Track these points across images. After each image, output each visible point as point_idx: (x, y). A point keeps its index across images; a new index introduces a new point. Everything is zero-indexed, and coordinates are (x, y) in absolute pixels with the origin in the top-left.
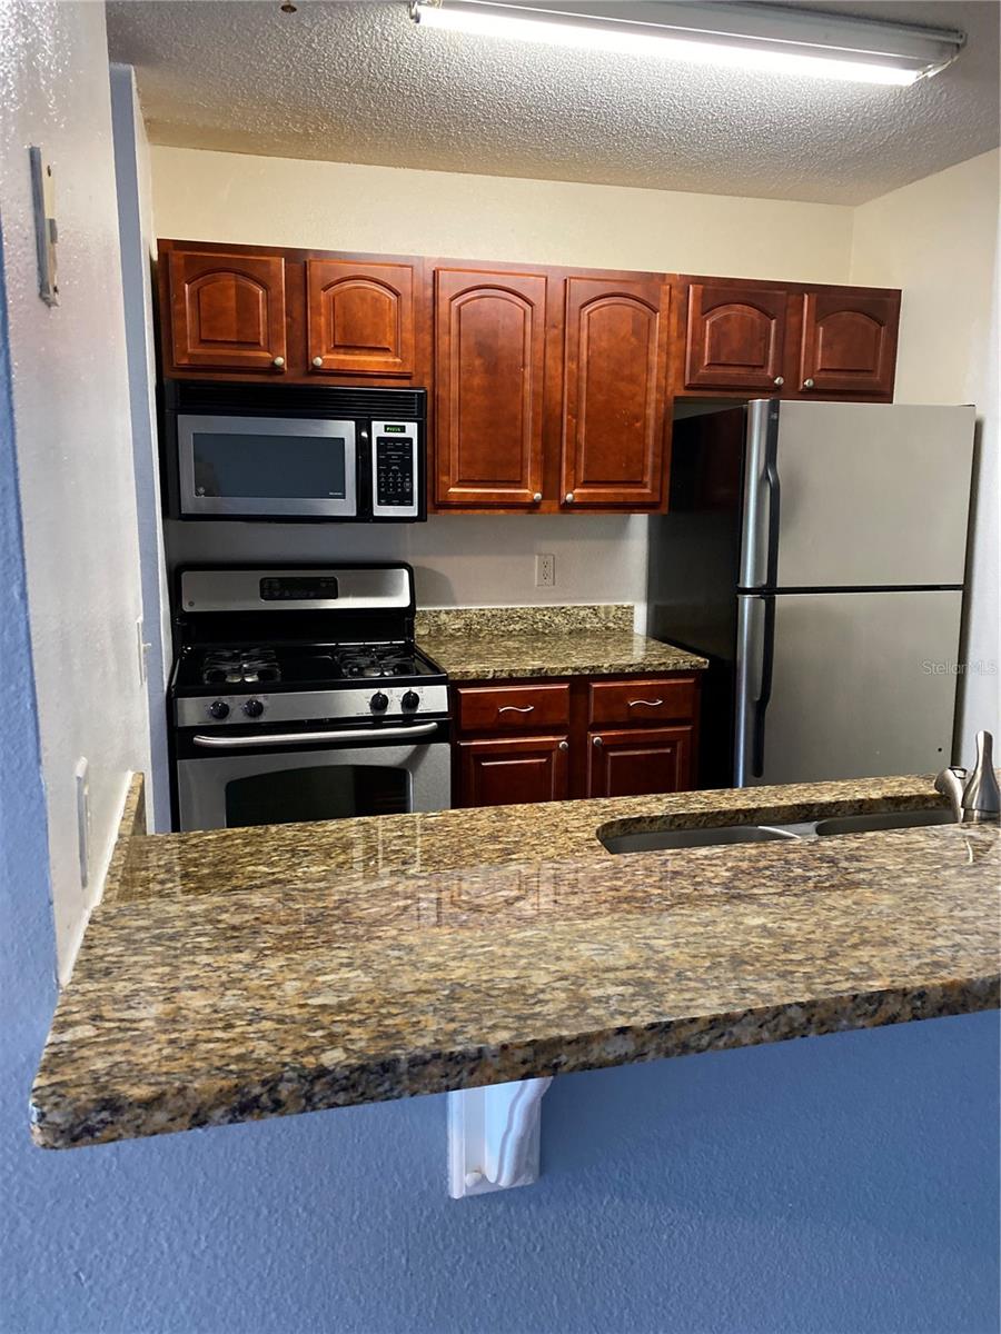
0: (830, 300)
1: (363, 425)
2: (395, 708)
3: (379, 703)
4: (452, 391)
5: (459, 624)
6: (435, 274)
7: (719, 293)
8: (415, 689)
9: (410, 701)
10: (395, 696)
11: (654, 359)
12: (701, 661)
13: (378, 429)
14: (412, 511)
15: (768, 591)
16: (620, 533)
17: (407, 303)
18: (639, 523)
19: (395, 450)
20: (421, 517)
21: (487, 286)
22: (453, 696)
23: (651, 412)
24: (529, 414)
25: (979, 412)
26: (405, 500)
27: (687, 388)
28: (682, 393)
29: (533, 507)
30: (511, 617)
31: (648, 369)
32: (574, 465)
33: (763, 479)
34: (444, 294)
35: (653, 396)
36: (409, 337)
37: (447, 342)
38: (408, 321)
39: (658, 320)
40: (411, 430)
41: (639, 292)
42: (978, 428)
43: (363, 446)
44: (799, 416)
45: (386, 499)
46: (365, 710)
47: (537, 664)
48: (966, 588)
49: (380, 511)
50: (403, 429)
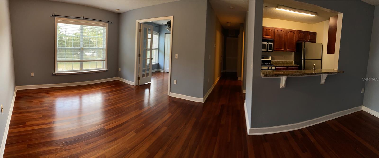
0: (310, 33)
1: (268, 43)
2: (270, 68)
3: (268, 68)
4: (276, 40)
5: (275, 62)
6: (275, 29)
7: (300, 32)
8: (272, 67)
9: (271, 68)
10: (270, 67)
11: (295, 38)
12: (299, 66)
13: (269, 43)
14: (272, 51)
15: (304, 59)
16: (292, 54)
17: (272, 31)
18: (293, 53)
19: (270, 45)
20: (273, 51)
21: (280, 30)
22: (275, 68)
23: (294, 42)
24: (283, 42)
25: (323, 44)
26: (271, 50)
27: (298, 41)
28: (297, 41)
29: (283, 51)
30: (280, 62)
31: (294, 39)
32: (287, 47)
33: (304, 49)
34: (276, 31)
35: (294, 41)
36: (272, 35)
37: (276, 35)
38: (272, 33)
39: (295, 34)
40: (272, 43)
41: (293, 31)
42: (322, 45)
43: (268, 44)
44: (307, 43)
45: (269, 50)
46: (267, 68)
47: (283, 65)
48: (322, 59)
49: (269, 51)
50: (271, 43)
